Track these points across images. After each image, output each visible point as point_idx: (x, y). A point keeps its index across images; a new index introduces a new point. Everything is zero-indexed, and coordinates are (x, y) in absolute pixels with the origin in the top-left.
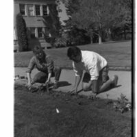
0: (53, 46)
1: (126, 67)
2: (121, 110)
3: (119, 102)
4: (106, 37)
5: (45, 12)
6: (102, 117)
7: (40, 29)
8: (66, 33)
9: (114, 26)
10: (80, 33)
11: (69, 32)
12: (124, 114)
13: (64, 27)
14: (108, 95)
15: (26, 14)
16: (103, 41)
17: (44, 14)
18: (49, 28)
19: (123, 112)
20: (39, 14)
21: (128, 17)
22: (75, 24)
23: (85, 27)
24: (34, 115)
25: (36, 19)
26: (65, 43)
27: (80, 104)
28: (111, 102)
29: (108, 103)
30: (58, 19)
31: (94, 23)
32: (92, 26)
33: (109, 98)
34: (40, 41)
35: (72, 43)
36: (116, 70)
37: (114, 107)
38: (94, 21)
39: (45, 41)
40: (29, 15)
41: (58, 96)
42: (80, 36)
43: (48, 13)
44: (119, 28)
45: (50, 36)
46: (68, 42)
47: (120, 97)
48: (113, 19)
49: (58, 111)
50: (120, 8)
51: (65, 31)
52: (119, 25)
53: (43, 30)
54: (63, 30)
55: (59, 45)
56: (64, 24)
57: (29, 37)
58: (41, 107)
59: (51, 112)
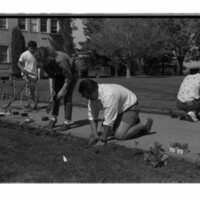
1: (163, 109)
2: (154, 164)
3: (152, 153)
4: (137, 70)
5: (53, 28)
8: (81, 59)
9: (148, 55)
10: (101, 61)
11: (85, 59)
12: (159, 169)
13: (79, 50)
14: (137, 143)
15: (27, 29)
16: (132, 74)
17: (52, 31)
19: (156, 167)
20: (46, 30)
21: (169, 45)
22: (94, 48)
23: (109, 53)
25: (41, 36)
27: (97, 152)
28: (140, 153)
29: (136, 154)
30: (71, 39)
31: (121, 50)
32: (118, 53)
33: (139, 147)
36: (149, 112)
37: (145, 159)
38: (121, 46)
40: (31, 31)
41: (66, 140)
43: (58, 30)
44: (155, 59)
47: (153, 146)
48: (148, 45)
49: (65, 160)
50: (159, 33)
51: (80, 56)
52: (156, 54)
54: (77, 55)
56: (79, 47)
59: (55, 161)
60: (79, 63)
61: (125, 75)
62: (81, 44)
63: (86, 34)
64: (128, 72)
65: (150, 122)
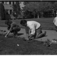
0: (16, 18)
1: (50, 28)
2: (47, 46)
3: (46, 42)
6: (38, 48)
8: (23, 13)
9: (45, 11)
10: (29, 13)
11: (24, 13)
12: (49, 47)
13: (22, 10)
14: (41, 39)
16: (40, 17)
17: (13, 4)
18: (15, 10)
19: (48, 47)
20: (11, 4)
21: (51, 8)
22: (27, 9)
24: (7, 46)
25: (9, 6)
26: (22, 17)
27: (28, 43)
28: (42, 42)
29: (41, 43)
30: (19, 6)
31: (36, 9)
33: (42, 41)
34: (11, 16)
35: (25, 18)
36: (45, 29)
37: (44, 44)
40: (6, 4)
41: (18, 39)
42: (29, 15)
43: (15, 3)
44: (47, 12)
45: (15, 14)
46: (23, 17)
47: (47, 40)
48: (44, 8)
49: (18, 45)
50: (48, 3)
51: (22, 12)
53: (12, 11)
54: (21, 12)
55: (19, 18)
56: (22, 9)
57: (6, 14)
58: (10, 43)
59: (15, 46)
60: (22, 14)
61: (37, 17)
62: (23, 8)
63: (24, 5)
64: (38, 16)
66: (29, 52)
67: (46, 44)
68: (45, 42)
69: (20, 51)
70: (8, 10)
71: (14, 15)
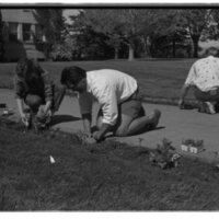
0: (48, 57)
1: (173, 99)
2: (162, 165)
3: (159, 152)
6: (130, 173)
7: (26, 27)
8: (72, 37)
9: (156, 32)
10: (98, 39)
11: (78, 37)
12: (167, 171)
13: (69, 26)
14: (141, 140)
16: (136, 56)
18: (42, 27)
19: (164, 169)
21: (181, 21)
22: (89, 23)
23: (107, 29)
24: (10, 164)
26: (69, 54)
27: (92, 151)
28: (145, 152)
29: (140, 153)
31: (122, 25)
32: (118, 29)
33: (144, 144)
34: (26, 46)
35: (82, 56)
36: (156, 103)
37: (151, 159)
38: (123, 21)
39: (34, 47)
41: (53, 136)
42: (96, 45)
44: (164, 37)
45: (44, 39)
46: (74, 53)
47: (161, 144)
48: (155, 20)
49: (52, 160)
51: (71, 33)
52: (164, 32)
53: (33, 28)
54: (67, 32)
55: (59, 56)
57: (6, 39)
58: (22, 152)
59: (40, 162)
60: (70, 42)
61: (127, 57)
62: (73, 18)
64: (131, 53)
65: (158, 115)
66: (95, 187)
67: (160, 157)
68: (153, 151)
69: (60, 181)
70: (17, 24)
71: (40, 46)
